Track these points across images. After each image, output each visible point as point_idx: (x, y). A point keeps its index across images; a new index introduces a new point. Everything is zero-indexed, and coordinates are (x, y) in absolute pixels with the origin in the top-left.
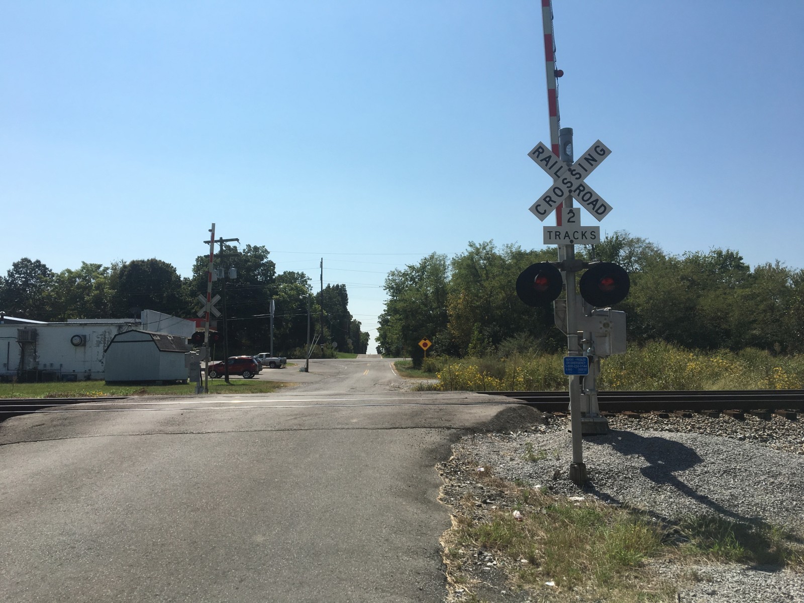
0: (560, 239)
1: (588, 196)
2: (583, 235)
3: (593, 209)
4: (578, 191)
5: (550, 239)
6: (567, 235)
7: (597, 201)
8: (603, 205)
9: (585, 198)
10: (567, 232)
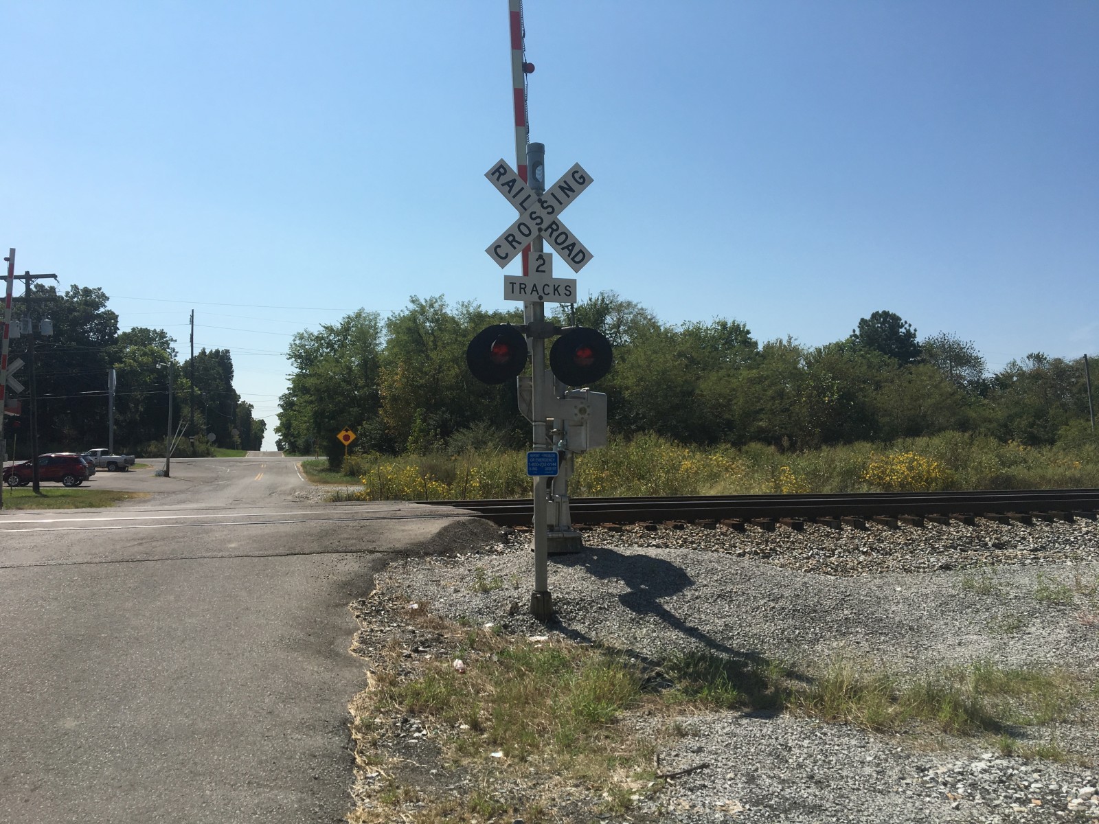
0: (525, 293)
1: (563, 237)
2: (555, 290)
3: (569, 255)
4: (550, 230)
5: (513, 292)
6: (535, 289)
7: (573, 245)
8: (581, 251)
9: (559, 240)
10: (535, 285)
